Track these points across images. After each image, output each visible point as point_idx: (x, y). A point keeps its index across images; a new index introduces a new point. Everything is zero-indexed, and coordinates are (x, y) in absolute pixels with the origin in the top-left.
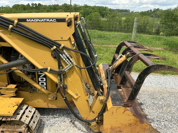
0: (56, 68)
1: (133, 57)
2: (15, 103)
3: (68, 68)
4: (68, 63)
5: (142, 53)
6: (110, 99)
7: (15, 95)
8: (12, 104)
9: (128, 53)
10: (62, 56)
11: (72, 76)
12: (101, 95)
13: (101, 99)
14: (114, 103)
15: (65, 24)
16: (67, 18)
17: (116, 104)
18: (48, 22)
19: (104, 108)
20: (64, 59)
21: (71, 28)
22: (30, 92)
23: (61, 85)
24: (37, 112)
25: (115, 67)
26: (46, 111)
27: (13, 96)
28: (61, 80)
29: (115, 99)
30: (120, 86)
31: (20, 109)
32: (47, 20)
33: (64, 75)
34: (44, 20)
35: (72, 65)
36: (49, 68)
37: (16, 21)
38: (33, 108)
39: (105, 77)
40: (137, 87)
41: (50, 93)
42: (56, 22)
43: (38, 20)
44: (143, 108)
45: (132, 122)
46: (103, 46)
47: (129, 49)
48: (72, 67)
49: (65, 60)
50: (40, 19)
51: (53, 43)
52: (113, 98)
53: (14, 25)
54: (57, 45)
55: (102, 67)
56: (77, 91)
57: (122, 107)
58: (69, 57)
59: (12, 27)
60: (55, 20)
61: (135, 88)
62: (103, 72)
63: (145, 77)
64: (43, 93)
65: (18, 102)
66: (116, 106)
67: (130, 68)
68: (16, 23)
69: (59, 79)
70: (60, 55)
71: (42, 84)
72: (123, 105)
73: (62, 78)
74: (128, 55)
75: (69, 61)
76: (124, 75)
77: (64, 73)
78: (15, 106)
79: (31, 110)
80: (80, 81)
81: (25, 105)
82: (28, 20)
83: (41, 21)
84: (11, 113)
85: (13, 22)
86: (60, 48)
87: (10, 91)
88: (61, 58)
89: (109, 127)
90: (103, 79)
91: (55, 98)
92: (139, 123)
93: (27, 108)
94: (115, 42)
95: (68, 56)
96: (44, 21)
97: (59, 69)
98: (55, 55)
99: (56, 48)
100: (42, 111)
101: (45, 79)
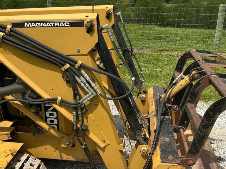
0: (70, 98)
1: (201, 80)
2: (10, 151)
3: (88, 99)
4: (87, 90)
5: (216, 74)
6: (158, 151)
7: (10, 138)
8: (4, 152)
9: (194, 72)
10: (79, 80)
11: (95, 110)
12: (143, 143)
13: (142, 150)
14: (163, 158)
15: (83, 30)
16: (86, 20)
17: (167, 161)
18: (57, 26)
19: (148, 166)
20: (82, 84)
21: (92, 36)
22: (34, 134)
23: (78, 125)
24: (43, 166)
25: (171, 95)
26: (59, 164)
27: (7, 139)
28: (78, 117)
29: (166, 151)
30: (179, 129)
31: (17, 160)
32: (55, 23)
33: (82, 109)
34: (51, 24)
35: (95, 94)
36: (59, 98)
37: (9, 27)
38: (37, 160)
39: (155, 112)
40: (203, 132)
41: (63, 137)
42: (69, 26)
43: (42, 23)
44: (223, 166)
46: (163, 54)
47: (196, 65)
48: (95, 97)
49: (84, 86)
50: (45, 23)
51: (66, 59)
52: (163, 150)
53: (6, 32)
54: (71, 63)
55: (152, 93)
56: (103, 135)
57: (177, 165)
58: (90, 81)
59: (3, 35)
60: (68, 23)
61: (200, 133)
62: (153, 103)
63: (216, 115)
64: (53, 136)
65: (14, 149)
66: (167, 163)
67: (195, 99)
68: (9, 30)
69: (75, 116)
70: (76, 77)
72: (179, 162)
73: (80, 114)
74: (193, 75)
75: (89, 87)
76: (185, 110)
77: (83, 106)
78: (9, 155)
79: (33, 163)
80: (109, 119)
81: (25, 154)
82: (27, 24)
83: (47, 26)
84: (2, 167)
85: (5, 28)
86: (76, 67)
87: (3, 132)
88: (78, 82)
90: (152, 114)
91: (71, 145)
93: (27, 159)
94: (185, 46)
95: (88, 79)
96: (50, 26)
97: (74, 99)
98: (68, 78)
99: (69, 68)
100: (53, 163)
101: (55, 113)
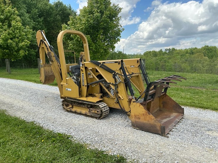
3: (118, 83)
20: (117, 79)
21: (120, 65)
32: (112, 62)
36: (112, 83)
37: (102, 63)
41: (115, 98)
45: (144, 113)
48: (120, 82)
50: (109, 62)
51: (113, 71)
53: (101, 65)
56: (123, 95)
58: (119, 78)
60: (114, 62)
64: (112, 98)
69: (115, 88)
70: (116, 77)
71: (112, 93)
77: (117, 85)
82: (106, 63)
85: (101, 63)
86: (116, 74)
89: (134, 114)
91: (117, 102)
92: (147, 114)
97: (115, 83)
98: (114, 77)
99: (114, 74)
101: (113, 90)
